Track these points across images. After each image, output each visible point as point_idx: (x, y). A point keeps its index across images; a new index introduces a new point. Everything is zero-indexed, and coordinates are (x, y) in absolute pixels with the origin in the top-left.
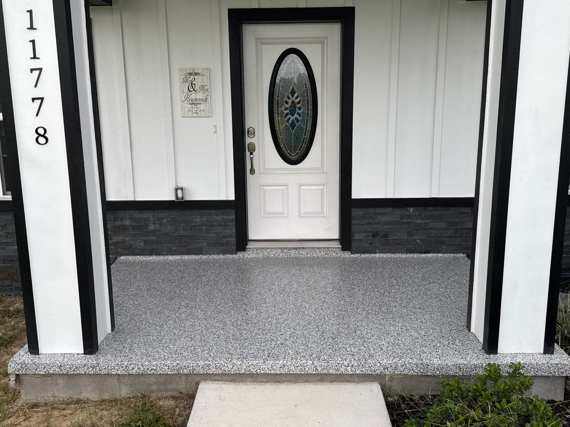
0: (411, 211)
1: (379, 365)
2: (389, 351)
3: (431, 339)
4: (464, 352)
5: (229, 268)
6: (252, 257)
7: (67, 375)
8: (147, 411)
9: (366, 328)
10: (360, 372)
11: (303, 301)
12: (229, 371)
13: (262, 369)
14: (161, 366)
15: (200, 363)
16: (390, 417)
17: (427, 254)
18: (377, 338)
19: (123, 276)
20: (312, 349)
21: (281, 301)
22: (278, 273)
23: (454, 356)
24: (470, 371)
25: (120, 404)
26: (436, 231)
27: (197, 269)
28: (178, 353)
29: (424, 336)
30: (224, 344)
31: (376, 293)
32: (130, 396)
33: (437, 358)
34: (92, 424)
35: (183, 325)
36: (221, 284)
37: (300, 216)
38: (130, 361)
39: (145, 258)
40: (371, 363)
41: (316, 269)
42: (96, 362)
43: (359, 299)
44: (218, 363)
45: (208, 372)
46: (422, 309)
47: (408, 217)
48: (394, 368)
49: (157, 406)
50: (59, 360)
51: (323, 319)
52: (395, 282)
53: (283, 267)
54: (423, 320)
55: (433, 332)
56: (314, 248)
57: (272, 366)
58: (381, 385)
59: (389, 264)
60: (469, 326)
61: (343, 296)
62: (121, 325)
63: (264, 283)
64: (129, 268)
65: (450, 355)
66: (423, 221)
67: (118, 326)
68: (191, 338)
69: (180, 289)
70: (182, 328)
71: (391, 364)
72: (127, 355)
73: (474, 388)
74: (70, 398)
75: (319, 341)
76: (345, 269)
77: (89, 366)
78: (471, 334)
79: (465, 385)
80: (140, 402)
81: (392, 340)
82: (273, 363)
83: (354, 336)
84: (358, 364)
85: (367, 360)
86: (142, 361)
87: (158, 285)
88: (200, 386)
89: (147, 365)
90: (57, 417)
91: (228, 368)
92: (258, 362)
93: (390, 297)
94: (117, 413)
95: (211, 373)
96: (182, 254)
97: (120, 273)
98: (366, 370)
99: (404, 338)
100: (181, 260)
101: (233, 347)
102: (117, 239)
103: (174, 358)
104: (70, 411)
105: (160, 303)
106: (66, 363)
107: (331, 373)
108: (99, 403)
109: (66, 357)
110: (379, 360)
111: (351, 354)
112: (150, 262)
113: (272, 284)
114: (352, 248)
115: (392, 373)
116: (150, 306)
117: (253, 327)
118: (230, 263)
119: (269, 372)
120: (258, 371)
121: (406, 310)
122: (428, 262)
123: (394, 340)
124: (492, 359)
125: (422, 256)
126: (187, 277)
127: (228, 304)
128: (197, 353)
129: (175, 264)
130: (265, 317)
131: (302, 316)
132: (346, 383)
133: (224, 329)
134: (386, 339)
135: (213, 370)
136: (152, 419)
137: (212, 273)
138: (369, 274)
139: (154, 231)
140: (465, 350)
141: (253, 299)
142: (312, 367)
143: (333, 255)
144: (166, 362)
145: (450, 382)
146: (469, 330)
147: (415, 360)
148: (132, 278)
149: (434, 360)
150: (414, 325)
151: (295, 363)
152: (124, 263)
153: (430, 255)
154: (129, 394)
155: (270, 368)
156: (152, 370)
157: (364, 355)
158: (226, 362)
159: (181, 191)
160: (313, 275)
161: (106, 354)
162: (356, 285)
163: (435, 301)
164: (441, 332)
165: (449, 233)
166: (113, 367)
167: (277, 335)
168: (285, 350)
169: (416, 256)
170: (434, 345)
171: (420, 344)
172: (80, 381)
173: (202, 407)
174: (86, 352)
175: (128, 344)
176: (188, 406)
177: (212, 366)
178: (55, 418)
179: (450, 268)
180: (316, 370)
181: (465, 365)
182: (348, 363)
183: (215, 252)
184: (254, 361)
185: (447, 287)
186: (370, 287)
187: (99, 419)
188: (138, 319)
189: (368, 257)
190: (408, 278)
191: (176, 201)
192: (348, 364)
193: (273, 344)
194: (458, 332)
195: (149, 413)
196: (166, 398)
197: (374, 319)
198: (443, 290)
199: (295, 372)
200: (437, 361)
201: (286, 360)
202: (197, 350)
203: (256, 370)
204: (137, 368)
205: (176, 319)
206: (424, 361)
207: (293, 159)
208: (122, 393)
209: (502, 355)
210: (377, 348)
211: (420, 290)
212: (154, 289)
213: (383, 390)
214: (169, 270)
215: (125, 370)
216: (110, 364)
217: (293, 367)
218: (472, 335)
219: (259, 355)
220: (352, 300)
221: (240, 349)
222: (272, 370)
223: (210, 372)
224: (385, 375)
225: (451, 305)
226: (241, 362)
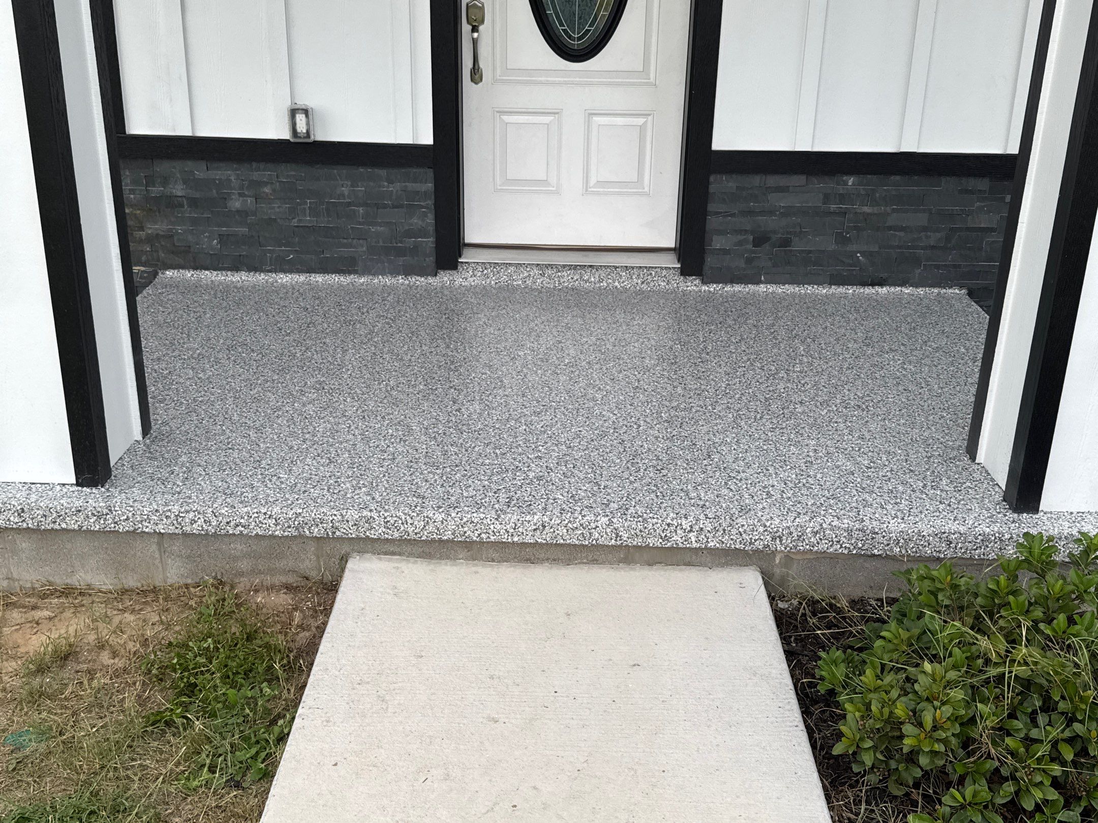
0: (850, 184)
1: (762, 530)
2: (786, 500)
3: (884, 476)
4: (960, 506)
5: (419, 306)
6: (473, 284)
7: (37, 531)
8: (228, 615)
9: (734, 449)
10: (718, 545)
11: (589, 385)
12: (416, 534)
13: (493, 531)
14: (258, 517)
15: (349, 513)
16: (782, 643)
17: (876, 287)
18: (760, 470)
19: (172, 316)
20: (610, 491)
21: (538, 384)
22: (533, 321)
23: (938, 514)
24: (972, 549)
25: (165, 599)
26: (902, 234)
27: (343, 307)
28: (300, 491)
29: (868, 468)
30: (404, 474)
31: (758, 371)
32: (189, 581)
33: (897, 517)
34: (99, 643)
35: (311, 428)
36: (399, 341)
37: (586, 191)
38: (185, 504)
39: (223, 278)
40: (743, 526)
41: (620, 316)
42: (104, 505)
43: (719, 385)
44: (392, 516)
45: (368, 534)
46: (863, 410)
47: (842, 198)
48: (796, 538)
49: (250, 605)
50: (18, 496)
51: (635, 427)
52: (802, 348)
53: (543, 309)
54: (866, 433)
55: (887, 460)
56: (616, 268)
57: (516, 525)
58: (762, 573)
59: (788, 308)
60: (972, 449)
61: (683, 377)
62: (165, 423)
63: (499, 342)
64: (184, 298)
65: (926, 512)
66: (875, 208)
67: (157, 426)
68: (330, 460)
69: (304, 348)
70: (307, 436)
71: (789, 528)
72: (178, 490)
73: (991, 586)
74: (48, 584)
75: (626, 475)
76: (688, 318)
77: (90, 513)
78: (976, 465)
79: (968, 580)
80: (210, 596)
81: (794, 476)
82: (518, 520)
83: (706, 465)
84: (715, 528)
85: (734, 519)
86: (215, 505)
87: (254, 339)
88: (350, 565)
89: (226, 514)
90: (18, 624)
91: (414, 527)
92: (484, 515)
93: (789, 380)
94: (157, 618)
95: (375, 537)
96: (310, 270)
97: (165, 307)
98: (732, 541)
99: (821, 471)
100: (308, 284)
101: (426, 481)
102: (156, 229)
103: (289, 502)
104: (48, 613)
105: (258, 379)
106: (33, 504)
107: (651, 545)
108: (116, 595)
109: (34, 490)
110: (763, 518)
111: (698, 505)
112: (236, 287)
113: (519, 346)
114: (706, 268)
115: (791, 549)
116: (233, 384)
117: (474, 440)
118: (421, 295)
119: (510, 540)
120: (483, 536)
121: (825, 411)
122: (879, 304)
123: (799, 476)
124: (1027, 523)
125: (866, 293)
126: (320, 322)
127: (414, 386)
128: (342, 493)
129: (293, 294)
130: (500, 418)
131: (588, 418)
132: (684, 567)
133: (405, 441)
134: (779, 473)
135: (380, 531)
136: (238, 634)
137: (379, 316)
138: (742, 329)
139: (243, 213)
140: (962, 502)
141: (474, 378)
142: (608, 530)
143: (659, 285)
144: (270, 508)
145: (935, 573)
146: (973, 458)
147: (846, 521)
148: (193, 320)
149: (889, 523)
150: (844, 443)
151: (570, 522)
152: (173, 285)
153: (883, 290)
154: (187, 577)
155: (512, 530)
156: (238, 526)
157: (728, 507)
158: (409, 515)
159: (304, 116)
160: (613, 328)
161: (130, 487)
162: (712, 354)
163: (895, 392)
164: (906, 460)
165: (934, 238)
166: (146, 517)
167: (528, 458)
168: (547, 492)
169: (851, 291)
170: (890, 488)
171: (858, 485)
172: (69, 546)
173: (354, 610)
174: (80, 481)
175: (183, 465)
176: (322, 608)
177: (377, 523)
178: (13, 626)
179: (929, 321)
180: (616, 538)
181: (961, 534)
182: (690, 524)
183: (387, 271)
184: (475, 515)
185: (923, 362)
186: (745, 358)
187: (115, 632)
188: (206, 411)
189: (740, 291)
190: (832, 340)
191: (292, 140)
192: (691, 526)
193: (518, 478)
194: (945, 462)
195: (232, 621)
196: (271, 588)
197: (753, 430)
198: (911, 367)
199: (568, 542)
200: (896, 524)
201: (548, 513)
202: (342, 485)
203: (479, 535)
204: (203, 520)
205: (296, 415)
206: (867, 523)
207: (576, 48)
208: (168, 575)
209: (1049, 515)
210: (759, 492)
211: (859, 368)
212: (245, 347)
213: (766, 584)
214: (279, 305)
215: (173, 525)
216: (139, 509)
217: (565, 531)
218: (978, 469)
219: (485, 502)
220: (703, 387)
221: (442, 486)
222: (515, 534)
223: (372, 535)
224: (774, 553)
225: (930, 402)
226: (443, 514)
